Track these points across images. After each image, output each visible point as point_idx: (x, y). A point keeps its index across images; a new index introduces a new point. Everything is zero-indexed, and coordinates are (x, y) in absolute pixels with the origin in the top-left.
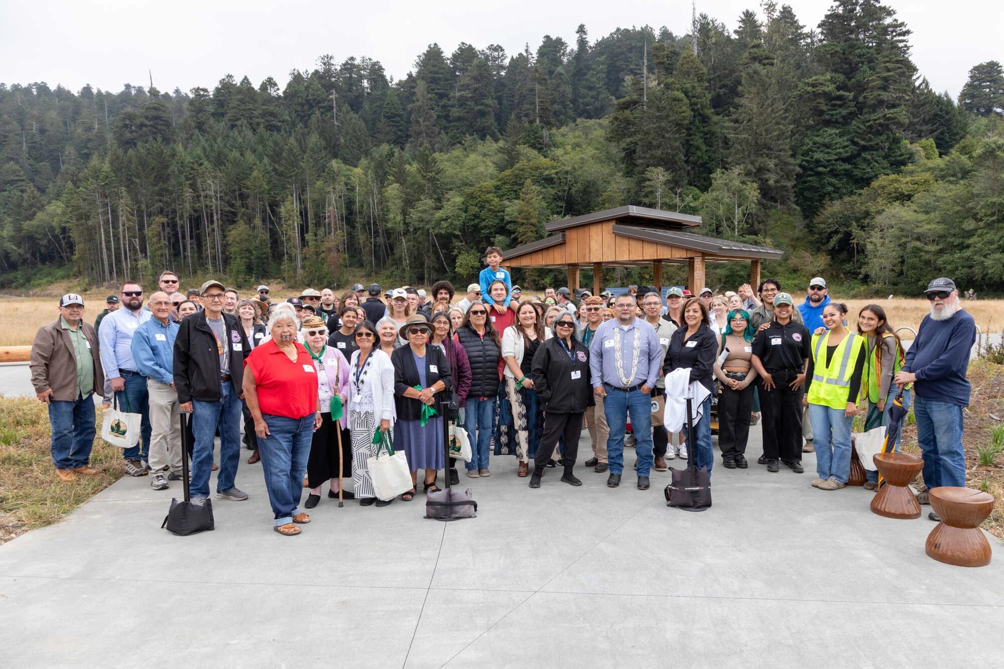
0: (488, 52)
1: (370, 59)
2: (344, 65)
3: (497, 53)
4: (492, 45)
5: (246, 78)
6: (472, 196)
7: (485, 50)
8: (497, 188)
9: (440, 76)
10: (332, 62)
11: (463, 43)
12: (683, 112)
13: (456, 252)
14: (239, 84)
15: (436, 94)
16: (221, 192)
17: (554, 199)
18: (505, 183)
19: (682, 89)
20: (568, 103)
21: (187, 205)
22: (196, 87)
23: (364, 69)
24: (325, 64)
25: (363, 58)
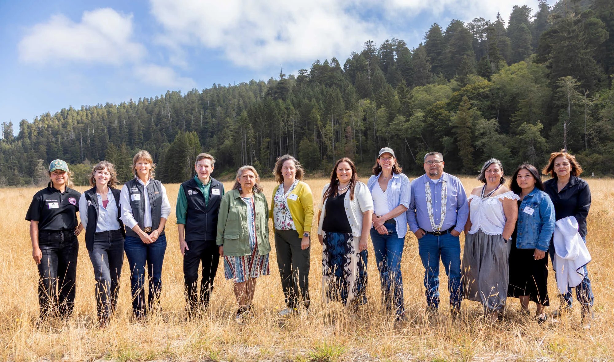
0: (474, 23)
1: (397, 39)
2: (383, 45)
3: (480, 23)
4: (477, 18)
5: (326, 60)
6: (430, 112)
7: (472, 22)
8: (448, 104)
9: (438, 42)
10: (373, 44)
11: (453, 20)
12: (598, 33)
13: (418, 149)
14: (322, 64)
15: (435, 53)
16: (297, 123)
17: (488, 109)
18: (453, 101)
19: (600, 16)
20: (530, 46)
21: (281, 131)
22: (301, 69)
23: (394, 46)
24: (368, 46)
25: (393, 39)
